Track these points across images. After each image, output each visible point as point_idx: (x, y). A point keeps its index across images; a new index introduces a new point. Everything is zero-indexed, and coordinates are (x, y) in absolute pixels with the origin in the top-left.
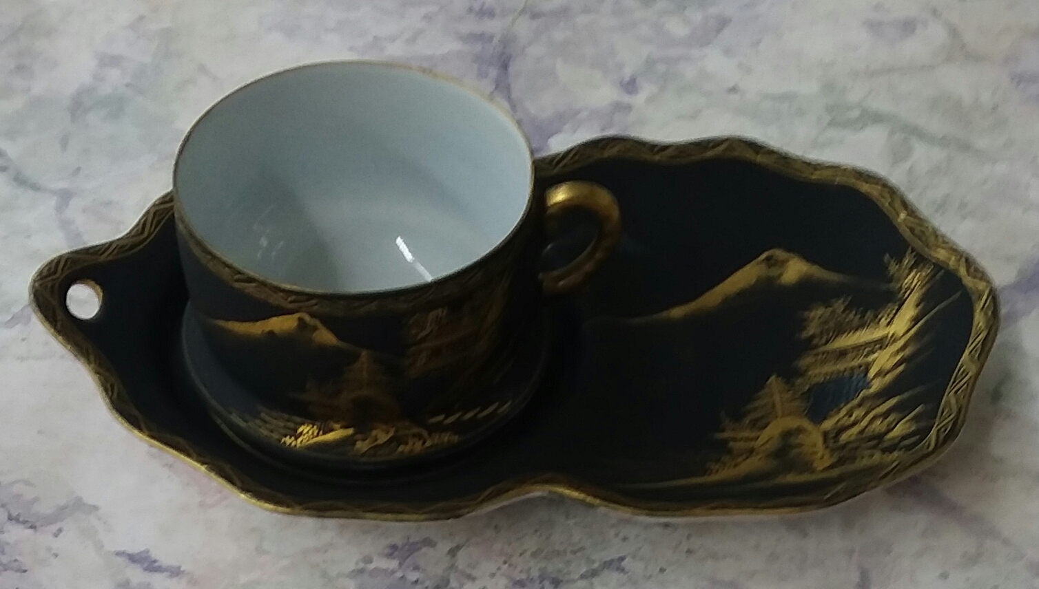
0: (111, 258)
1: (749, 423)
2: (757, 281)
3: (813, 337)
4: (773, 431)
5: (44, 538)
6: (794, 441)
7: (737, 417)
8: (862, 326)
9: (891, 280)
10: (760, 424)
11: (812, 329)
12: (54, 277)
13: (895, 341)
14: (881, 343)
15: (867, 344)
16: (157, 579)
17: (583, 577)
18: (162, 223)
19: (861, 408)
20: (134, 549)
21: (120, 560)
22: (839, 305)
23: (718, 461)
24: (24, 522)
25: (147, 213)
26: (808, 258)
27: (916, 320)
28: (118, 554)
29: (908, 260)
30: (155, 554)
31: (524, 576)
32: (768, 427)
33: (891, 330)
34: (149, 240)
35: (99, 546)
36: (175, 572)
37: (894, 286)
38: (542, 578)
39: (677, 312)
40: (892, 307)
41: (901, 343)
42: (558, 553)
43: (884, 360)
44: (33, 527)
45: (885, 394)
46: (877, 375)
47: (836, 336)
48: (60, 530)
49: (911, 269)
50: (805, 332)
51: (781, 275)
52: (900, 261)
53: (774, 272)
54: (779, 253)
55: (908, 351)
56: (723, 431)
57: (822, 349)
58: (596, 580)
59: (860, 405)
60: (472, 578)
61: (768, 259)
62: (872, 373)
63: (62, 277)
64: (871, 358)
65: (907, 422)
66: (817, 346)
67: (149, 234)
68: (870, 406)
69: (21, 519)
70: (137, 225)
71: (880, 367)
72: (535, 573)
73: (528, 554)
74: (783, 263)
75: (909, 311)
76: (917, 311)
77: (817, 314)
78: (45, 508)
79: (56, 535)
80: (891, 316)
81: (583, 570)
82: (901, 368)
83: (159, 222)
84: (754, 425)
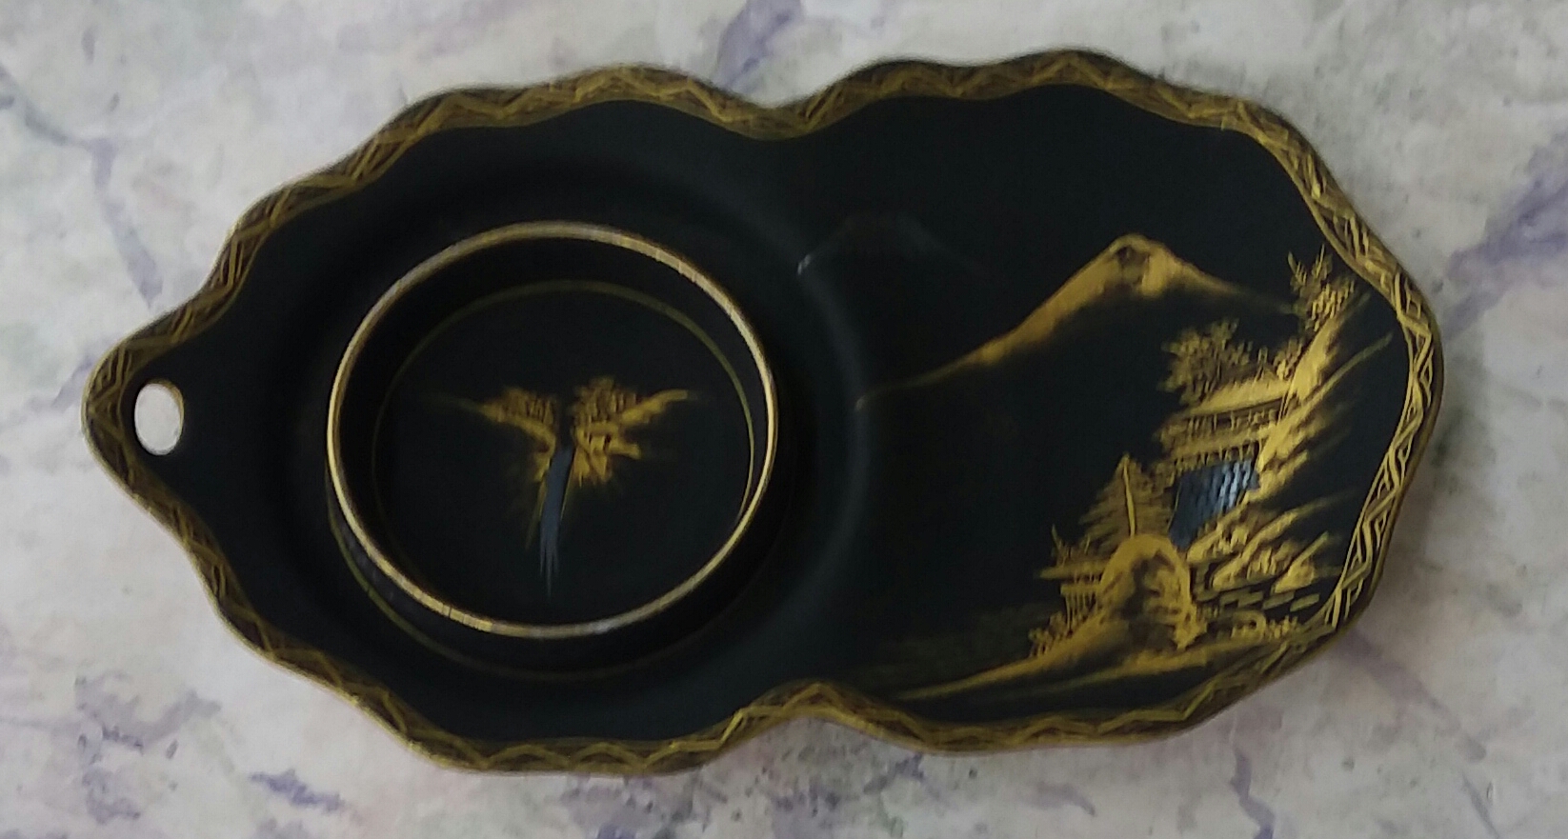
0: (186, 336)
1: (1091, 544)
2: (1106, 289)
3: (1182, 389)
4: (1122, 560)
5: (154, 760)
6: (1150, 583)
7: (1073, 537)
8: (1252, 373)
9: (1294, 298)
10: (1104, 549)
11: (1182, 375)
12: (114, 388)
13: (1297, 405)
14: (1277, 408)
15: (1256, 408)
16: (313, 818)
17: (868, 789)
18: (250, 262)
19: (1244, 526)
20: (276, 768)
21: (261, 789)
22: (1221, 334)
23: (1045, 625)
24: (126, 739)
25: (228, 247)
26: (1179, 252)
27: (1326, 374)
28: (257, 778)
29: (1320, 269)
30: (304, 776)
31: (790, 792)
32: (1117, 554)
33: (1292, 386)
34: (235, 295)
35: (229, 767)
36: (333, 804)
37: (1299, 309)
38: (814, 793)
39: (991, 352)
40: (1294, 346)
41: (1303, 412)
42: (834, 753)
43: (1279, 438)
44: (138, 745)
45: (1278, 503)
46: (1269, 465)
47: (1216, 388)
48: (174, 748)
49: (1323, 285)
50: (1171, 378)
51: (1140, 279)
52: (1308, 269)
53: (1129, 274)
54: (1138, 243)
55: (1312, 430)
56: (1053, 564)
57: (1194, 412)
58: (885, 794)
59: (1243, 519)
60: (723, 799)
61: (1121, 252)
62: (1262, 462)
63: (124, 386)
64: (1262, 432)
65: (1303, 564)
66: (1187, 406)
67: (236, 283)
68: (1257, 522)
69: (121, 734)
70: (217, 269)
71: (1272, 452)
72: (805, 787)
73: (795, 755)
74: (1142, 259)
75: (1318, 357)
76: (1330, 357)
77: (1189, 347)
78: (150, 713)
79: (171, 753)
80: (1294, 359)
81: (868, 779)
82: (1302, 458)
83: (245, 262)
84: (1097, 548)
